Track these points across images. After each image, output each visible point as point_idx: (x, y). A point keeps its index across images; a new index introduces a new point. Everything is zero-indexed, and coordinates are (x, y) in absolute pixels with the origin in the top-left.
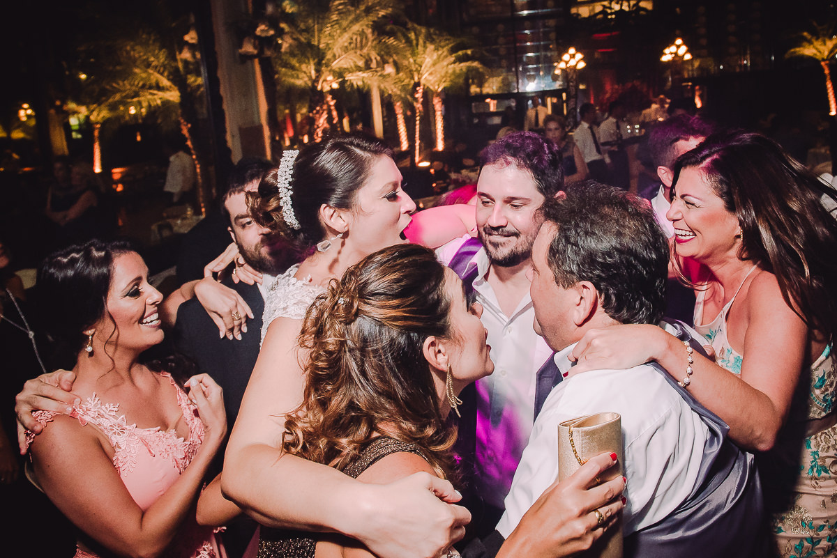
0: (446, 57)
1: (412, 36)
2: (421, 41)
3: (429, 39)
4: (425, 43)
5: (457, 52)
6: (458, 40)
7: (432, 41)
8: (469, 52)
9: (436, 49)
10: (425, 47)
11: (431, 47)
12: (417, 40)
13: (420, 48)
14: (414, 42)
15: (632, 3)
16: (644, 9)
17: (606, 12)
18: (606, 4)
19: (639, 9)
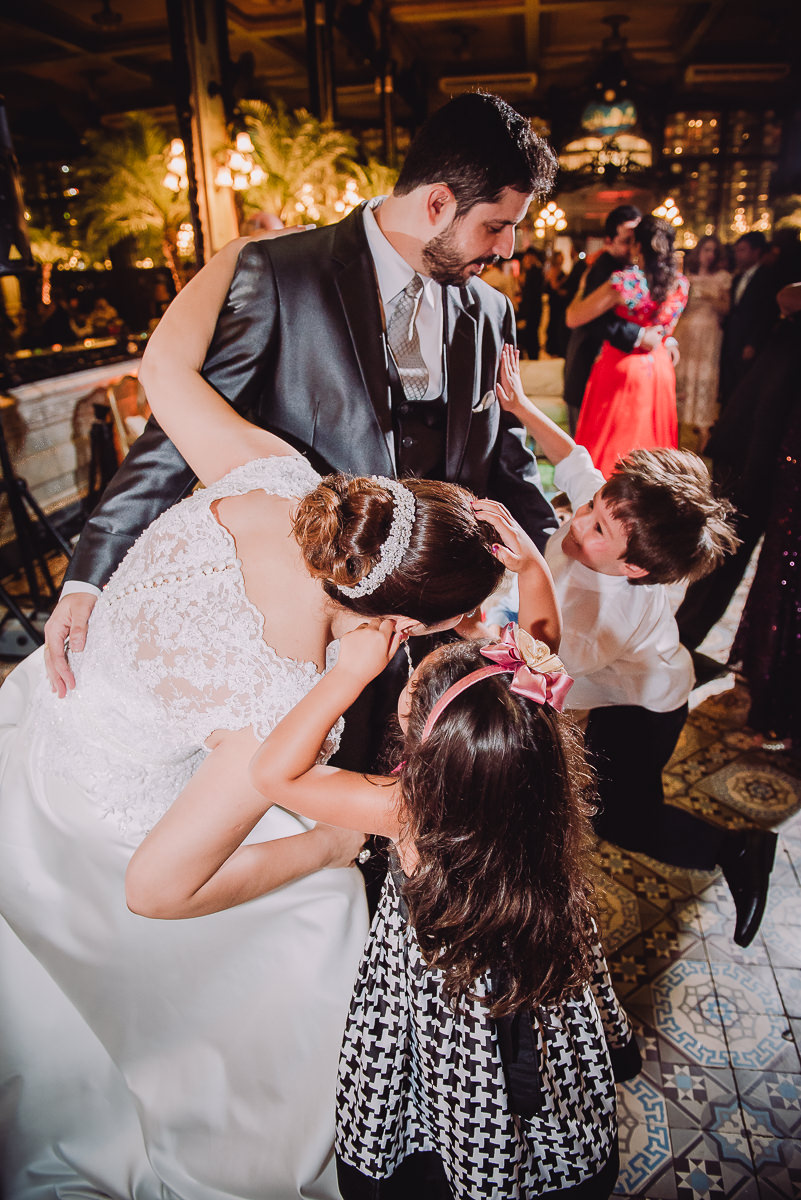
15: (624, 155)
16: (635, 164)
17: (594, 165)
18: (595, 154)
19: (631, 163)
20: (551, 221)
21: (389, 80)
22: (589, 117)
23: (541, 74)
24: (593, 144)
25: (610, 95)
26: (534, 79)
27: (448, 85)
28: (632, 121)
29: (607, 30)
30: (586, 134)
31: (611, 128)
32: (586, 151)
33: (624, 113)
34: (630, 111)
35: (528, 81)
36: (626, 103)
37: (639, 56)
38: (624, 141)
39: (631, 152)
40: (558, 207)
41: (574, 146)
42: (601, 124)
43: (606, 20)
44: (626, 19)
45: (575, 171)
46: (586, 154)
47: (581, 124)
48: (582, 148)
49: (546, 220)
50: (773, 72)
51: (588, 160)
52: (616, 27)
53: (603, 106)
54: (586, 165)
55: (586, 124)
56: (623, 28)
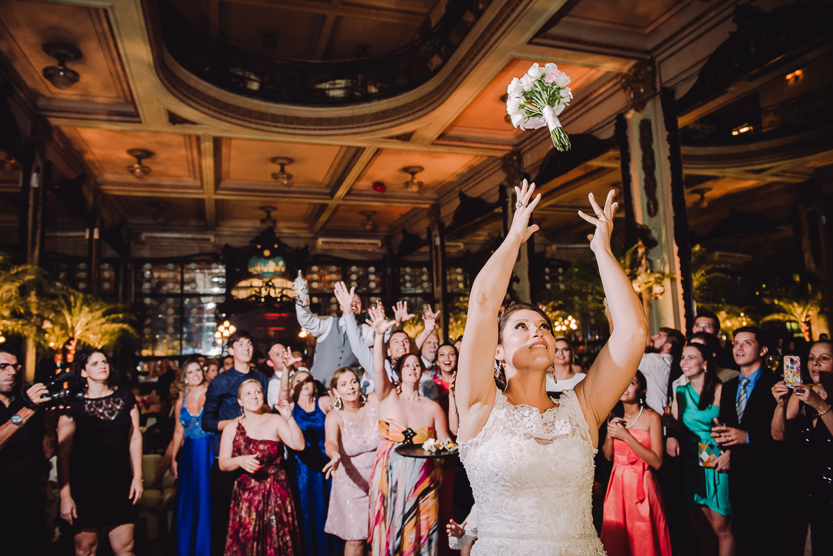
0: (99, 318)
1: (72, 299)
2: (78, 304)
3: (86, 302)
4: (82, 305)
5: (110, 314)
6: (111, 306)
7: (89, 305)
8: (121, 316)
9: (91, 311)
10: (81, 310)
11: (86, 309)
12: (75, 303)
13: (77, 309)
14: (73, 304)
15: (278, 291)
16: (286, 296)
17: (258, 296)
18: (258, 290)
19: (283, 296)
21: (96, 230)
22: (253, 266)
23: (217, 236)
24: (257, 283)
25: (267, 253)
26: (212, 240)
28: (283, 270)
29: (262, 214)
30: (251, 276)
31: (268, 272)
32: (251, 287)
33: (277, 264)
34: (281, 263)
35: (209, 239)
36: (278, 258)
37: (284, 231)
38: (278, 282)
39: (283, 289)
40: (231, 324)
41: (243, 283)
42: (261, 271)
43: (261, 208)
44: (275, 209)
45: (243, 299)
46: (251, 289)
47: (247, 270)
48: (249, 285)
49: (222, 333)
50: (372, 245)
51: (254, 293)
52: (268, 213)
53: (262, 260)
54: (251, 296)
55: (251, 270)
56: (273, 214)
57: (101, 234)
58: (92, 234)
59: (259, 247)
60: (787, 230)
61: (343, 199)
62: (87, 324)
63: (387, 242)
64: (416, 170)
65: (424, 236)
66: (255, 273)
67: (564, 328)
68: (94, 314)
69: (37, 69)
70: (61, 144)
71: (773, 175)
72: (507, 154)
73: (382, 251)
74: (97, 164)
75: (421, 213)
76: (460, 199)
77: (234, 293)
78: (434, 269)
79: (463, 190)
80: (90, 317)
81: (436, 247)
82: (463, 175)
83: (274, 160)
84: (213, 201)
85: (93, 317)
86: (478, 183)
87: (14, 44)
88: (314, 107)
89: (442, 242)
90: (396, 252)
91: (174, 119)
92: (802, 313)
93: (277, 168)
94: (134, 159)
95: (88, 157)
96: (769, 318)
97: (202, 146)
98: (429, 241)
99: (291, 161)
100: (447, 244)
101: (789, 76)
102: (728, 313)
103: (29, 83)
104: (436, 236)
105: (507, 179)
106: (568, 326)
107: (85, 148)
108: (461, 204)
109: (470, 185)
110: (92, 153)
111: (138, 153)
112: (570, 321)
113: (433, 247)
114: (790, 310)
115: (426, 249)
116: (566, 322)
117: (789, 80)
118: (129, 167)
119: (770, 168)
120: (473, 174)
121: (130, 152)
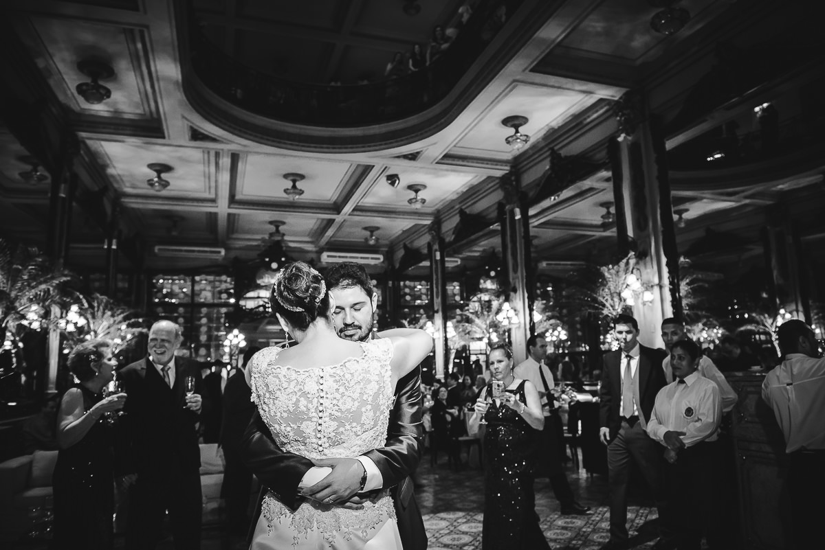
0: (120, 322)
1: (95, 303)
2: (101, 308)
3: (109, 307)
4: (104, 310)
5: (130, 320)
6: (132, 311)
7: (111, 309)
8: (141, 320)
9: (113, 316)
10: (104, 313)
11: (109, 313)
12: (98, 307)
13: (100, 314)
14: (96, 309)
17: (266, 306)
18: (264, 300)
20: (235, 341)
21: (114, 241)
22: (261, 278)
23: (228, 249)
24: (263, 294)
25: (274, 265)
26: (223, 252)
27: (159, 250)
29: (272, 228)
30: (259, 287)
32: (259, 297)
35: (219, 252)
37: (292, 245)
40: (240, 332)
41: (251, 294)
42: (269, 282)
43: (271, 223)
44: (284, 223)
45: (252, 309)
46: (260, 299)
47: (256, 282)
48: (256, 296)
49: (231, 341)
50: (374, 260)
51: (261, 303)
52: (277, 227)
53: (270, 272)
54: (260, 306)
55: (259, 282)
56: (282, 228)
57: (118, 245)
58: (110, 245)
59: (267, 260)
60: (758, 250)
61: (349, 215)
62: (109, 328)
63: (389, 256)
64: (419, 187)
65: (425, 251)
66: (263, 284)
67: (554, 339)
68: (116, 318)
69: (70, 85)
70: (87, 159)
71: (746, 197)
72: (506, 174)
73: (383, 265)
74: (118, 178)
75: (423, 229)
76: (460, 216)
77: (242, 303)
78: (434, 282)
79: (463, 207)
80: (112, 320)
81: (436, 261)
82: (464, 193)
83: (286, 176)
84: (226, 215)
85: (115, 321)
86: (477, 201)
87: (51, 62)
88: (327, 127)
89: (442, 257)
90: (397, 266)
91: (196, 135)
92: (772, 324)
93: (289, 184)
94: (155, 174)
95: (111, 171)
96: (742, 329)
97: (221, 162)
98: (430, 256)
99: (302, 177)
100: (446, 259)
101: (757, 109)
102: (704, 325)
103: (61, 98)
104: (436, 250)
105: (505, 197)
106: (558, 337)
107: (108, 162)
108: (461, 220)
109: (469, 203)
110: (114, 167)
111: (158, 168)
112: (559, 332)
113: (434, 261)
114: (762, 321)
115: (426, 263)
116: (556, 333)
117: (757, 112)
118: (149, 181)
119: (743, 191)
120: (472, 193)
121: (151, 166)
